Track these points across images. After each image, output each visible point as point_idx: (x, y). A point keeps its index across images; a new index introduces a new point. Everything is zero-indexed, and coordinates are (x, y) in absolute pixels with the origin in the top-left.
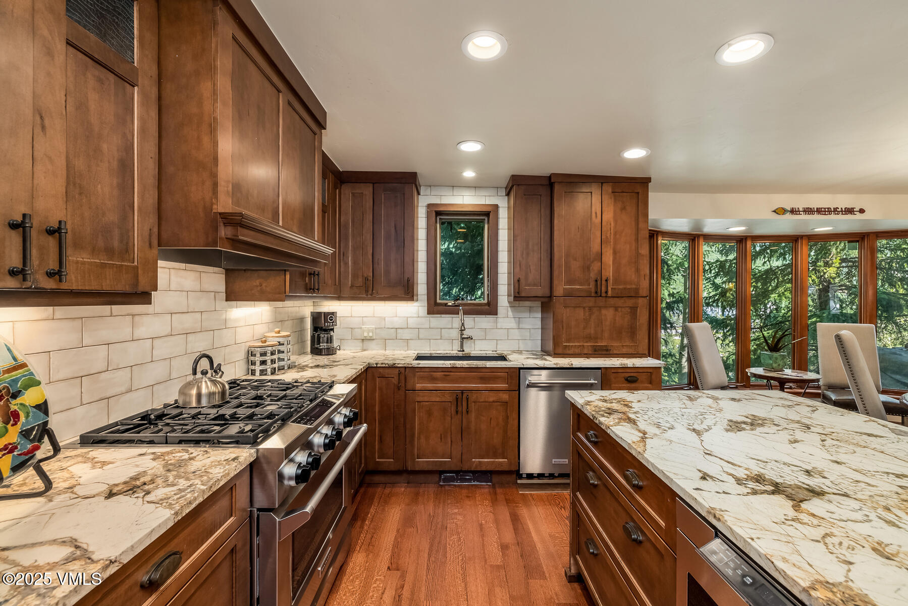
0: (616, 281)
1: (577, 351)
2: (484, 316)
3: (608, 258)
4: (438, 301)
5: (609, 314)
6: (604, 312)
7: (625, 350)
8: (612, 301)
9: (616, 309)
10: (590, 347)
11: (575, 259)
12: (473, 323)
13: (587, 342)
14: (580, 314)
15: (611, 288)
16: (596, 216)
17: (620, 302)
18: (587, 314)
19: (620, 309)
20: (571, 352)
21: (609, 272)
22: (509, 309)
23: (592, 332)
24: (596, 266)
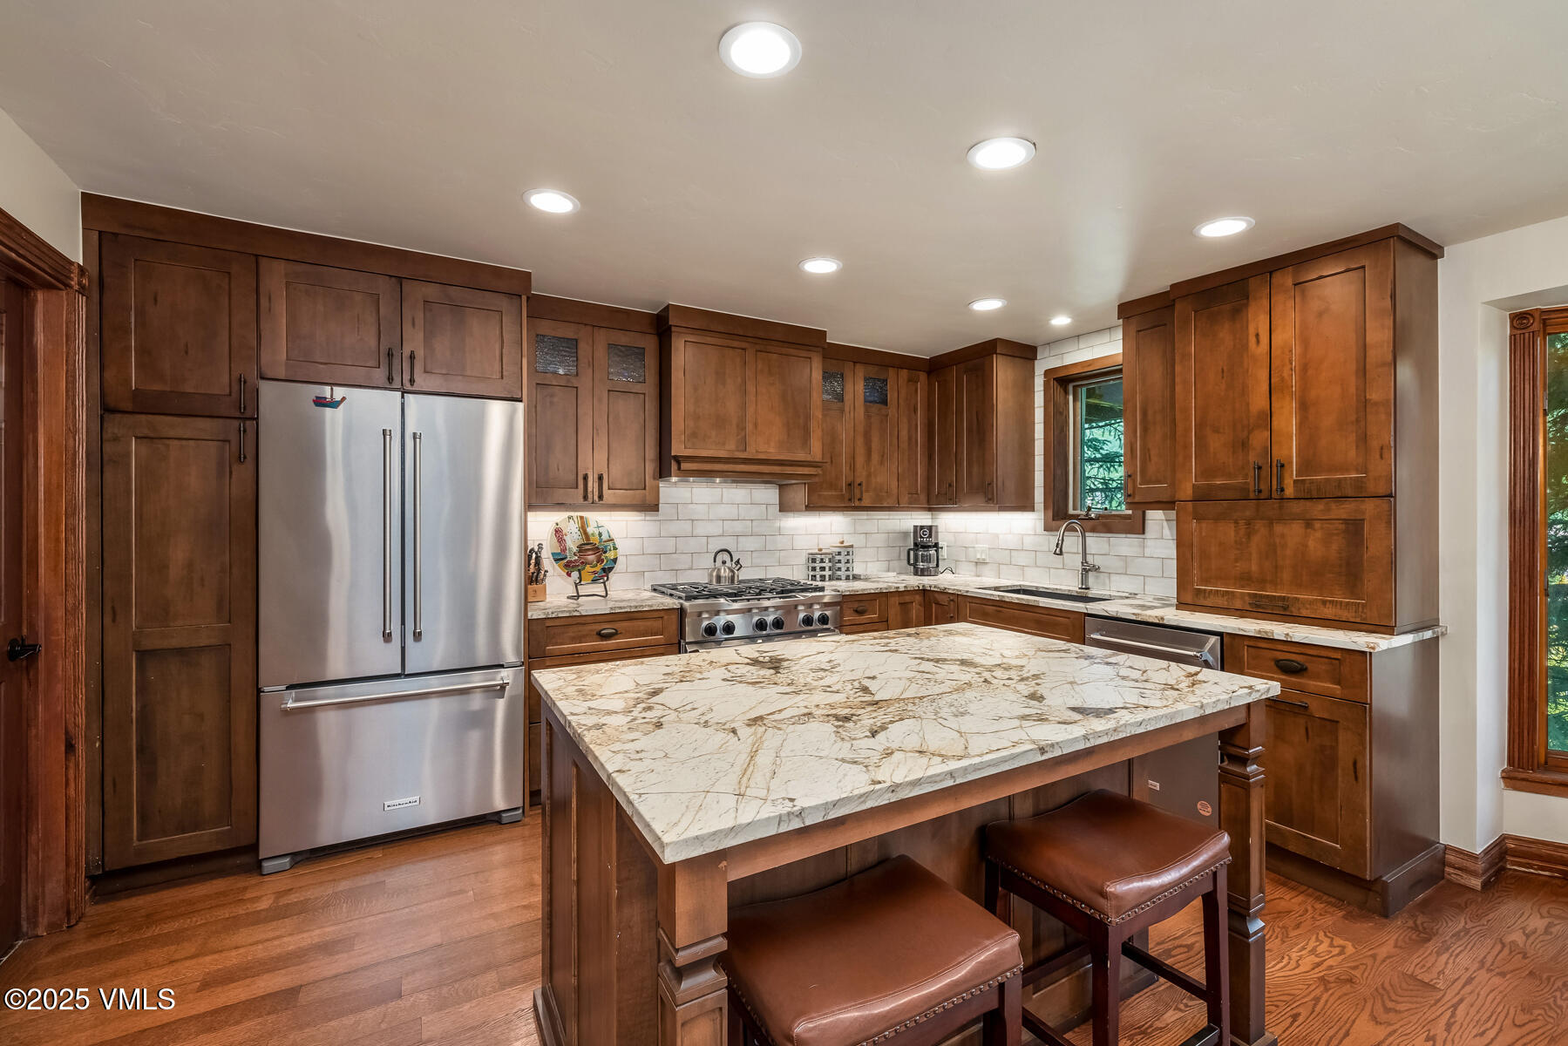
0: (1306, 465)
1: (1221, 602)
2: (1124, 536)
3: (1288, 420)
4: (1071, 511)
5: (1292, 533)
6: (1278, 528)
7: (1329, 612)
8: (1296, 507)
9: (1309, 524)
10: (1247, 598)
11: (1216, 431)
12: (1106, 546)
13: (1242, 587)
14: (1228, 532)
15: (1295, 481)
16: (1258, 342)
17: (1317, 509)
18: (1242, 532)
19: (1317, 525)
20: (1208, 602)
21: (1291, 450)
22: (1165, 523)
23: (1254, 568)
24: (1259, 438)
